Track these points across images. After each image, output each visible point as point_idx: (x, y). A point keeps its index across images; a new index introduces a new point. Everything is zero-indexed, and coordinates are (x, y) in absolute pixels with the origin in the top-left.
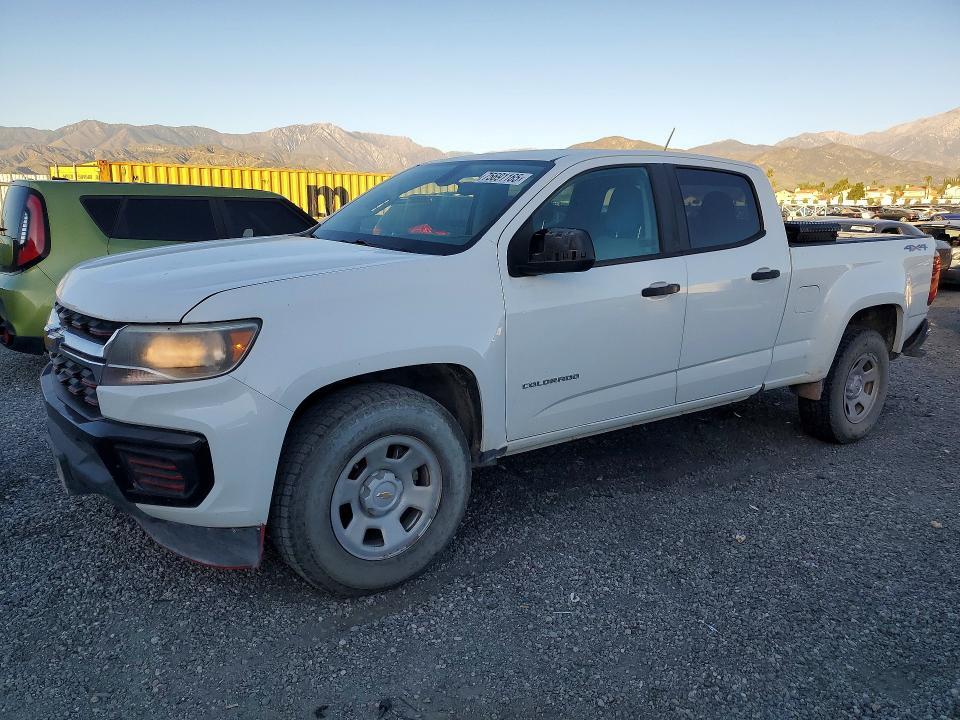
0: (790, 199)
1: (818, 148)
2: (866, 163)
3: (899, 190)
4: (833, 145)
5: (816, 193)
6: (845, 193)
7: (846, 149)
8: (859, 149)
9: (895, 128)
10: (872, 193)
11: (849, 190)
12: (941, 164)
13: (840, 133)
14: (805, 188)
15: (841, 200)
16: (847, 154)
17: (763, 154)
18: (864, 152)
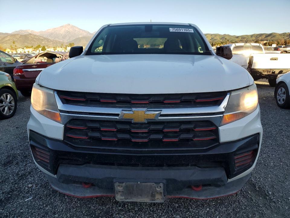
0: (23, 51)
1: (26, 35)
2: (42, 40)
3: (55, 48)
4: (31, 34)
5: (31, 49)
6: (40, 49)
7: (35, 36)
8: (39, 36)
9: (48, 30)
10: (48, 49)
11: (41, 48)
12: (62, 41)
13: (32, 30)
14: (27, 47)
15: (39, 51)
16: (36, 37)
17: (8, 36)
18: (41, 37)
